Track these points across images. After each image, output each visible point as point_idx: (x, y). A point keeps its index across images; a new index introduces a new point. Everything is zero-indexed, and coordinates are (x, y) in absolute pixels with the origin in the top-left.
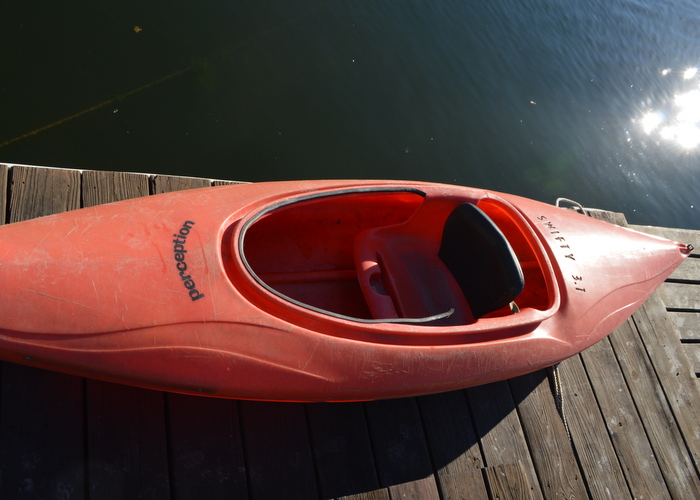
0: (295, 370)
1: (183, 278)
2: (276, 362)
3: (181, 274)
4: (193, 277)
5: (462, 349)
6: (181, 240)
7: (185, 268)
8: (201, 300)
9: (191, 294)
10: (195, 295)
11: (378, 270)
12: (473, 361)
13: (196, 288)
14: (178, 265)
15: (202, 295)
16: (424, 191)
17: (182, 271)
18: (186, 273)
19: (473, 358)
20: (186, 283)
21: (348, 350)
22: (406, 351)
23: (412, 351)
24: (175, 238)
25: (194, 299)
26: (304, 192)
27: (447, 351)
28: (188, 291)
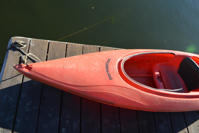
0: (136, 101)
1: (108, 74)
2: (131, 98)
3: (107, 72)
4: (110, 74)
5: (185, 100)
6: (107, 64)
7: (108, 71)
8: (112, 80)
9: (109, 78)
10: (110, 78)
11: (159, 75)
12: (188, 104)
13: (111, 76)
14: (107, 70)
15: (112, 79)
16: (175, 53)
17: (108, 72)
18: (109, 72)
19: (188, 103)
20: (108, 75)
21: (151, 97)
22: (168, 99)
23: (170, 99)
24: (106, 63)
25: (110, 79)
26: (140, 52)
27: (180, 100)
28: (109, 77)
